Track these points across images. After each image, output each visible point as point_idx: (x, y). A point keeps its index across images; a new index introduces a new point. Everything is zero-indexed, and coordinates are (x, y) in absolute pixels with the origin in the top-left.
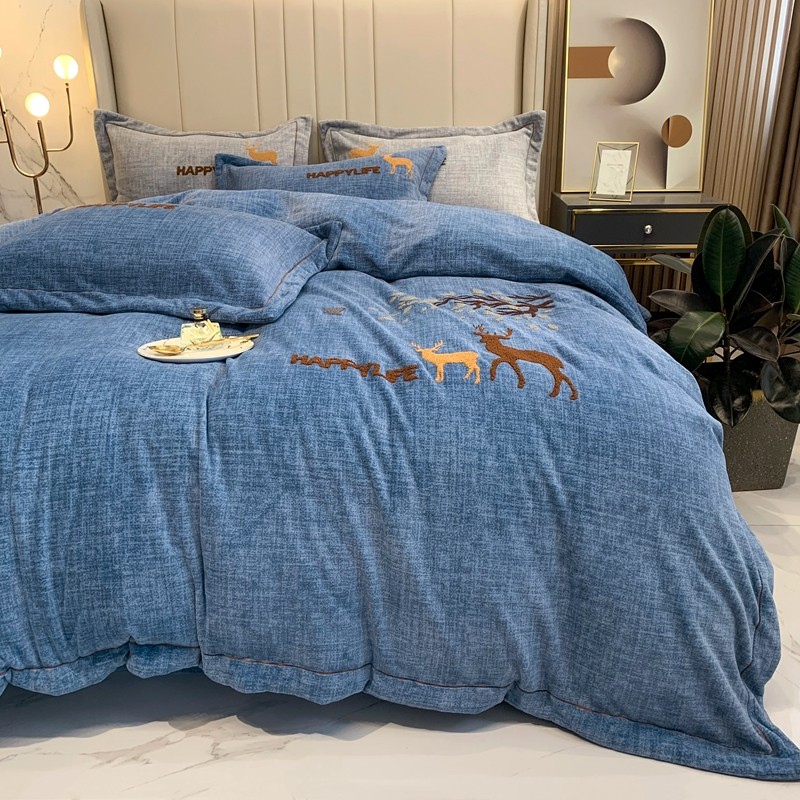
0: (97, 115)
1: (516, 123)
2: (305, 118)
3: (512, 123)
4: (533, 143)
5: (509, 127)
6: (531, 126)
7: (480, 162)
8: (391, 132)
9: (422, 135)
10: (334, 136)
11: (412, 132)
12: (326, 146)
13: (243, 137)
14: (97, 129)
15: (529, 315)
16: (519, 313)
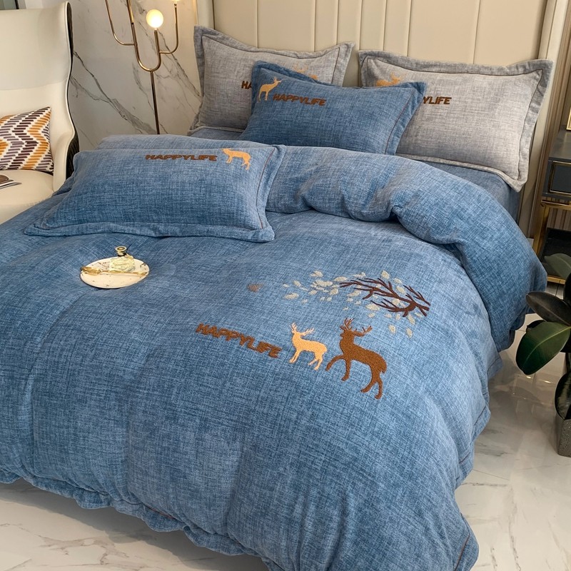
0: (196, 30)
1: (527, 67)
2: (347, 45)
3: (524, 67)
4: (540, 87)
5: (521, 70)
6: (540, 72)
7: (480, 105)
8: (417, 64)
9: (442, 69)
10: (369, 64)
11: (435, 65)
12: (362, 72)
13: (299, 58)
14: (195, 40)
15: (402, 313)
16: (396, 309)
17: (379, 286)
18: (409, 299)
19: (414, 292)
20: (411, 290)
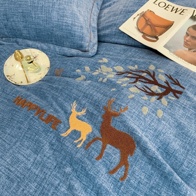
15: (157, 97)
16: (153, 94)
17: (144, 75)
18: (166, 85)
19: (172, 79)
20: (170, 78)
